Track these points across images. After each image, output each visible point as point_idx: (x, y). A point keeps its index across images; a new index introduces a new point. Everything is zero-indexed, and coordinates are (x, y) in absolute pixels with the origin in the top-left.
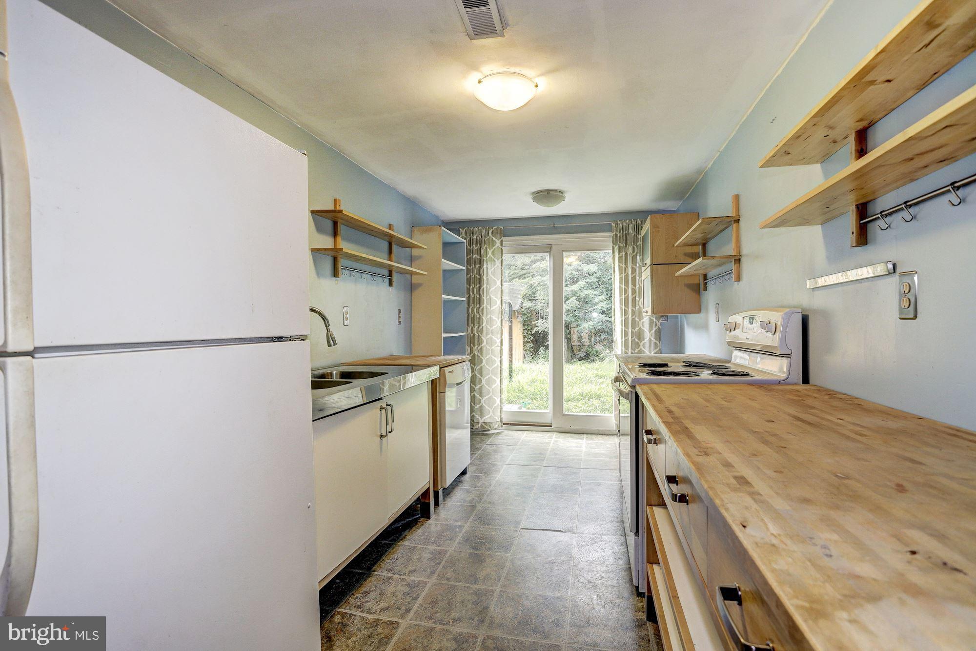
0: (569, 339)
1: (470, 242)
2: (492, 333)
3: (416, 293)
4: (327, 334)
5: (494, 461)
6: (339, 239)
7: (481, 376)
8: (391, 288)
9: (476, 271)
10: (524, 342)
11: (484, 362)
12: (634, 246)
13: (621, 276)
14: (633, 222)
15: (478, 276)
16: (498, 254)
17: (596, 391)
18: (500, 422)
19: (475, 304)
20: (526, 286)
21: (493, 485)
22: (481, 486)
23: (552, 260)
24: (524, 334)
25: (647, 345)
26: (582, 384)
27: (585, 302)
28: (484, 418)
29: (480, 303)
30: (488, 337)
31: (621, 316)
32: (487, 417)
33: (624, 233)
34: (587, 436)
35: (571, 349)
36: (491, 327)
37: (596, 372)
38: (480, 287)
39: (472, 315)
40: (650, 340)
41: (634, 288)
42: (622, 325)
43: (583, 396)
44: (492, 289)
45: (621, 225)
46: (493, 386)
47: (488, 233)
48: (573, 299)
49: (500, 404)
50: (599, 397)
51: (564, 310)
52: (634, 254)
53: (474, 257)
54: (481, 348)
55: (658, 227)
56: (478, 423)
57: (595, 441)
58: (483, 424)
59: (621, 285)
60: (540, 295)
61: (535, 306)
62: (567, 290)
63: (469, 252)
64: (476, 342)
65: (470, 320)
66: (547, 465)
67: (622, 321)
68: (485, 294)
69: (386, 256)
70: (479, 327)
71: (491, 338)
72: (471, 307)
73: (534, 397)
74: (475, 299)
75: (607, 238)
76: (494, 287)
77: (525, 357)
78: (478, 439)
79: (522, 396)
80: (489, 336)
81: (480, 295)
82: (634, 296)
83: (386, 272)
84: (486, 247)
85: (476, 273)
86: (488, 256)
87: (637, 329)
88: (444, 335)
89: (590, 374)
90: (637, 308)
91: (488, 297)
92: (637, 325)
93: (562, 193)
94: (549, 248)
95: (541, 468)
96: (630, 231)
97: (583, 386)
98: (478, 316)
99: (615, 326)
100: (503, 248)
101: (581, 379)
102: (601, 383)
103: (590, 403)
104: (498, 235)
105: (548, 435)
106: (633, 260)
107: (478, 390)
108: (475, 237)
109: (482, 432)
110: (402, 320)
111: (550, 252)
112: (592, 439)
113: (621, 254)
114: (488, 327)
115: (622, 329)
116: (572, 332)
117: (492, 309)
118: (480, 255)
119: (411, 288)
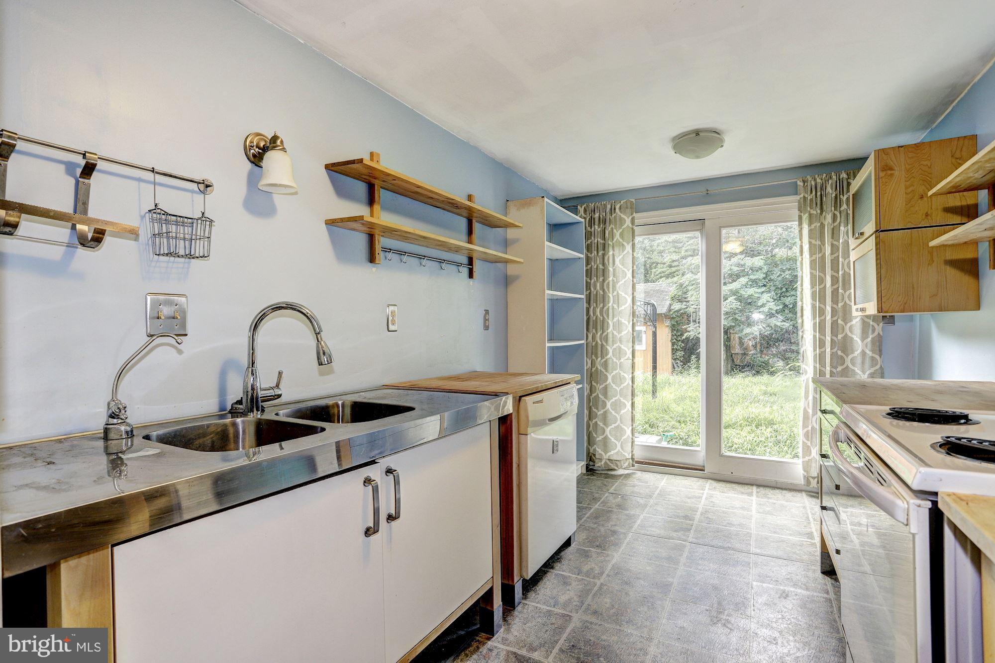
0: (728, 348)
1: (591, 222)
2: (621, 341)
3: (511, 288)
4: (318, 347)
5: (615, 525)
6: (376, 207)
7: (606, 397)
8: (471, 281)
9: (598, 259)
10: (673, 349)
11: (610, 380)
12: (836, 212)
13: (814, 258)
14: (834, 177)
15: (601, 266)
16: (628, 235)
17: (767, 415)
18: (631, 461)
19: (598, 302)
20: (675, 286)
21: (606, 572)
22: (588, 574)
23: (704, 241)
24: (673, 341)
25: (859, 361)
26: (746, 404)
27: (749, 303)
28: (610, 453)
29: (604, 301)
30: (615, 346)
31: (814, 318)
32: (612, 452)
33: (819, 194)
34: (758, 490)
35: (730, 357)
36: (619, 333)
37: (764, 388)
38: (604, 281)
39: (593, 318)
40: (863, 353)
41: (835, 274)
42: (815, 331)
43: (749, 421)
44: (621, 283)
45: (813, 183)
46: (623, 412)
47: (615, 209)
48: (732, 299)
49: (631, 436)
50: (771, 423)
51: (722, 313)
52: (835, 224)
53: (596, 241)
54: (606, 361)
55: (891, 169)
56: (601, 460)
57: (771, 501)
58: (608, 461)
59: (813, 271)
60: (692, 296)
61: (687, 308)
62: (725, 289)
63: (588, 235)
64: (599, 353)
65: (591, 323)
66: (694, 540)
67: (815, 324)
68: (611, 290)
69: (465, 237)
70: (603, 333)
71: (620, 348)
72: (592, 308)
73: (682, 419)
74: (598, 296)
75: (791, 203)
76: (623, 280)
77: (674, 367)
78: (599, 483)
79: (667, 417)
80: (617, 345)
81: (604, 290)
82: (835, 287)
83: (465, 260)
84: (612, 228)
85: (598, 262)
86: (615, 240)
87: (840, 337)
88: (548, 345)
89: (757, 390)
90: (840, 305)
91: (615, 293)
92: (840, 331)
93: (718, 133)
94: (699, 223)
95: (685, 546)
96: (829, 189)
97: (747, 407)
98: (602, 319)
99: (803, 332)
100: (635, 228)
101: (745, 398)
102: (773, 403)
103: (758, 431)
104: (628, 211)
105: (698, 483)
106: (833, 233)
107: (600, 417)
108: (597, 215)
109: (606, 472)
110: (491, 323)
111: (701, 230)
112: (765, 496)
113: (813, 226)
114: (615, 333)
115: (815, 337)
116: (732, 338)
117: (620, 309)
118: (604, 239)
119: (507, 281)
